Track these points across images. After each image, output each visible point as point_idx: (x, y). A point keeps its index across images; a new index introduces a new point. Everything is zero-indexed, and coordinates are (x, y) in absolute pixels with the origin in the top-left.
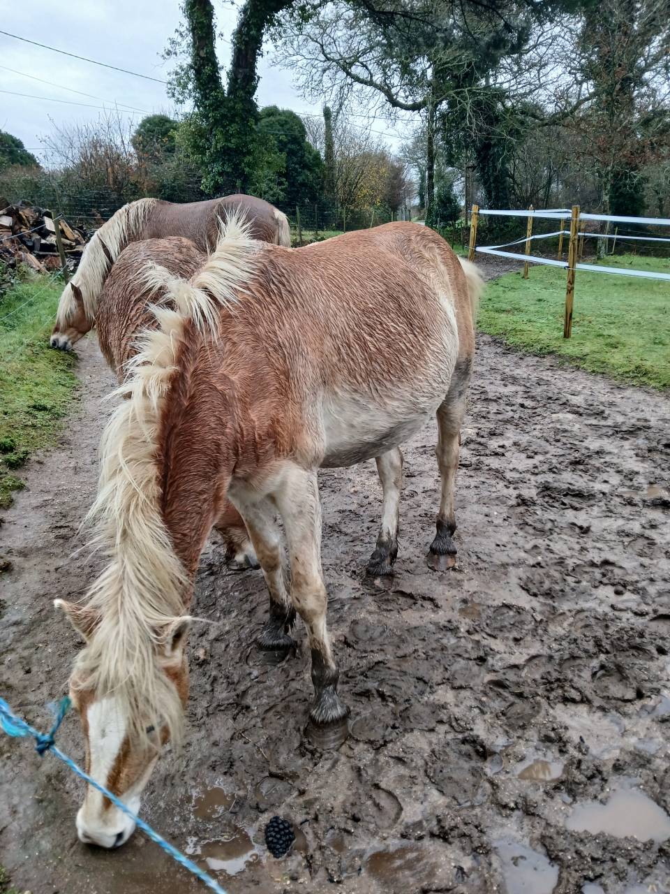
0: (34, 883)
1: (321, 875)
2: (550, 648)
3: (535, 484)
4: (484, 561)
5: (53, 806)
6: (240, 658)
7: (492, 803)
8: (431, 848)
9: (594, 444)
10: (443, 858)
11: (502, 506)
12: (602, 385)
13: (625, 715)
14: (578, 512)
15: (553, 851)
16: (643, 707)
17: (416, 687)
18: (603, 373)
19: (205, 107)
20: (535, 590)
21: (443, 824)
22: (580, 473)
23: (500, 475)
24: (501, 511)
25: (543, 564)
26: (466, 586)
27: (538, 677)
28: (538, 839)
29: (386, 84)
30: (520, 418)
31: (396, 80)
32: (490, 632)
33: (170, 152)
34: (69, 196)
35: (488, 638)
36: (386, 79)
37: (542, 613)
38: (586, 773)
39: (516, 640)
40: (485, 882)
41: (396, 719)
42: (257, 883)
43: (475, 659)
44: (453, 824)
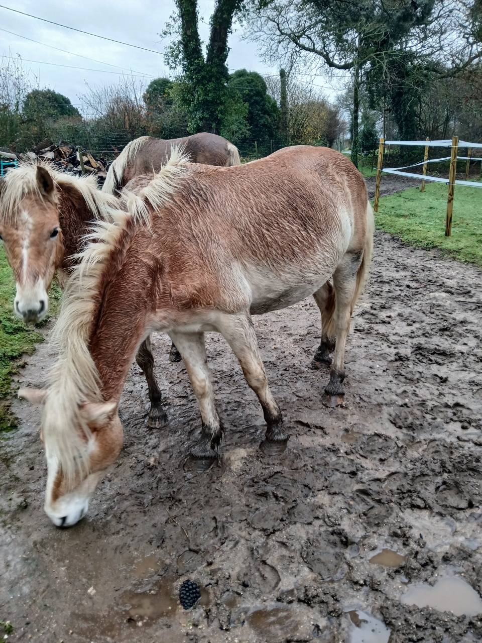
0: (14, 615)
1: (215, 624)
2: (406, 467)
3: (411, 345)
4: (364, 401)
5: (35, 563)
6: (179, 465)
7: (347, 580)
8: (298, 610)
9: (459, 316)
10: (305, 618)
11: (383, 360)
12: (472, 271)
13: (457, 519)
14: (441, 367)
15: (388, 618)
16: (472, 515)
17: (302, 492)
18: (473, 263)
19: (191, 71)
20: (401, 424)
21: (308, 593)
22: (446, 337)
23: (385, 338)
24: (383, 364)
25: (409, 405)
26: (349, 418)
27: (394, 488)
28: (378, 609)
29: (325, 51)
30: (406, 295)
31: (332, 47)
32: (362, 454)
33: (169, 104)
34: (98, 137)
35: (361, 458)
36: (324, 47)
37: (403, 441)
38: (421, 561)
39: (382, 460)
40: (334, 638)
41: (284, 514)
42: (169, 626)
43: (349, 473)
44: (315, 593)
